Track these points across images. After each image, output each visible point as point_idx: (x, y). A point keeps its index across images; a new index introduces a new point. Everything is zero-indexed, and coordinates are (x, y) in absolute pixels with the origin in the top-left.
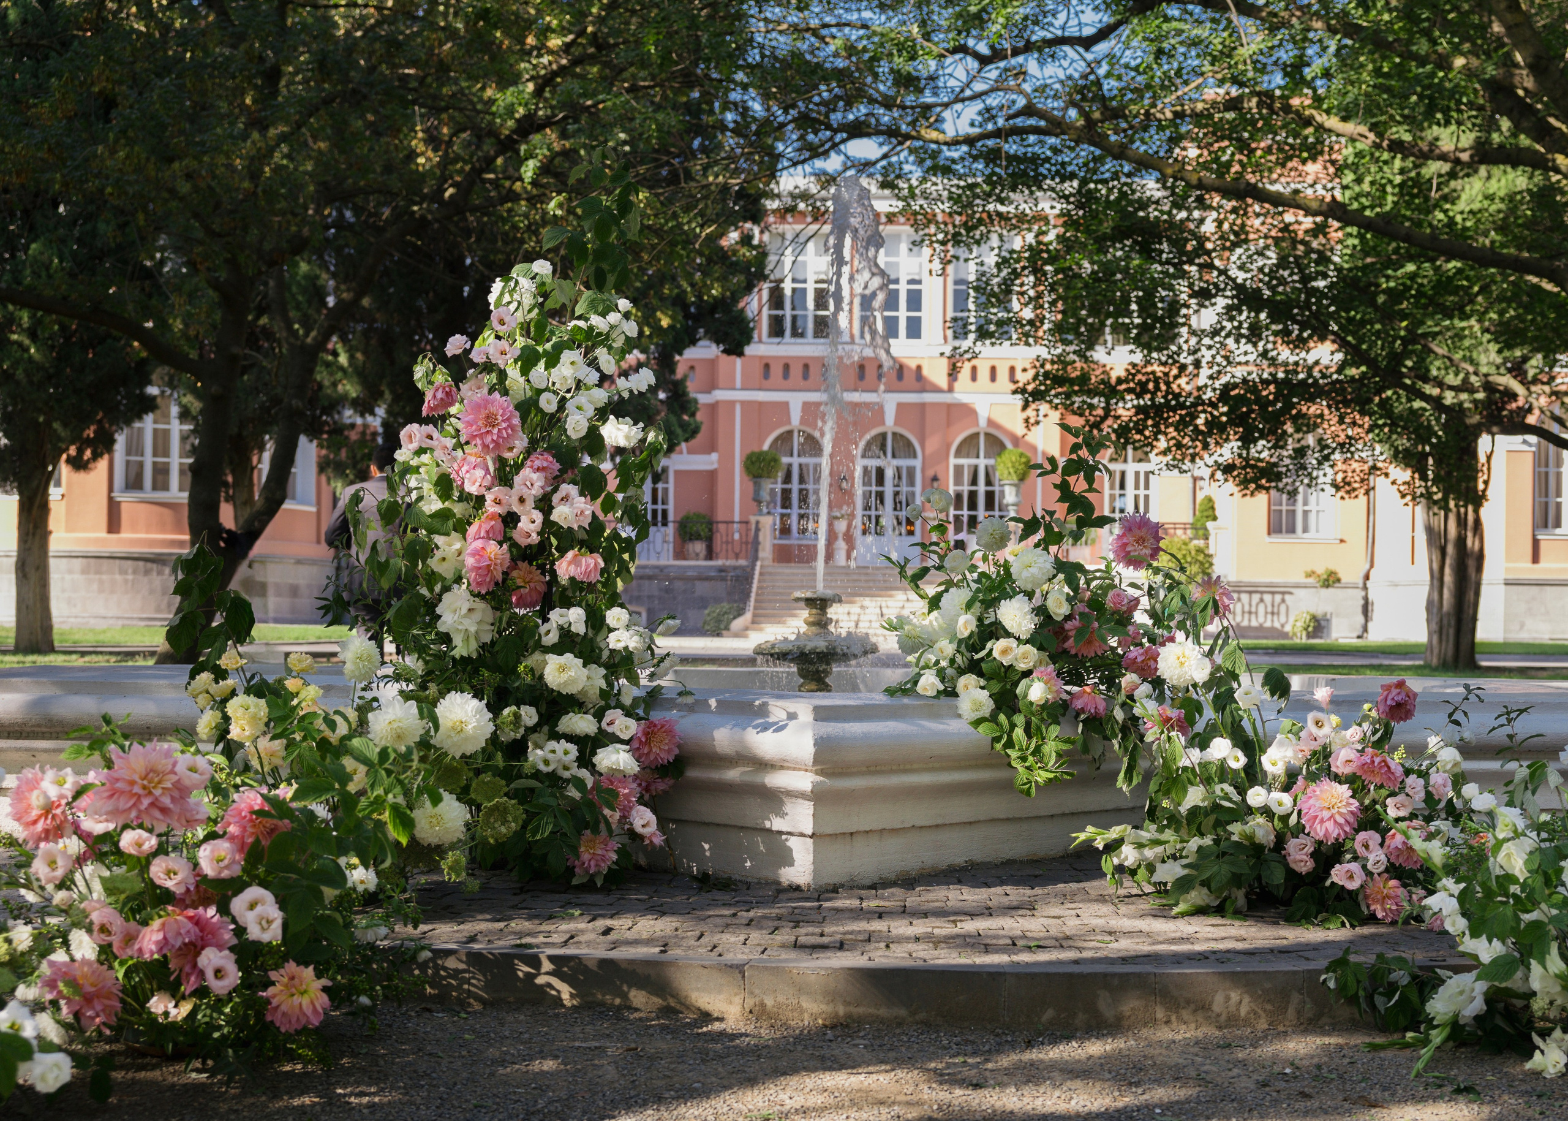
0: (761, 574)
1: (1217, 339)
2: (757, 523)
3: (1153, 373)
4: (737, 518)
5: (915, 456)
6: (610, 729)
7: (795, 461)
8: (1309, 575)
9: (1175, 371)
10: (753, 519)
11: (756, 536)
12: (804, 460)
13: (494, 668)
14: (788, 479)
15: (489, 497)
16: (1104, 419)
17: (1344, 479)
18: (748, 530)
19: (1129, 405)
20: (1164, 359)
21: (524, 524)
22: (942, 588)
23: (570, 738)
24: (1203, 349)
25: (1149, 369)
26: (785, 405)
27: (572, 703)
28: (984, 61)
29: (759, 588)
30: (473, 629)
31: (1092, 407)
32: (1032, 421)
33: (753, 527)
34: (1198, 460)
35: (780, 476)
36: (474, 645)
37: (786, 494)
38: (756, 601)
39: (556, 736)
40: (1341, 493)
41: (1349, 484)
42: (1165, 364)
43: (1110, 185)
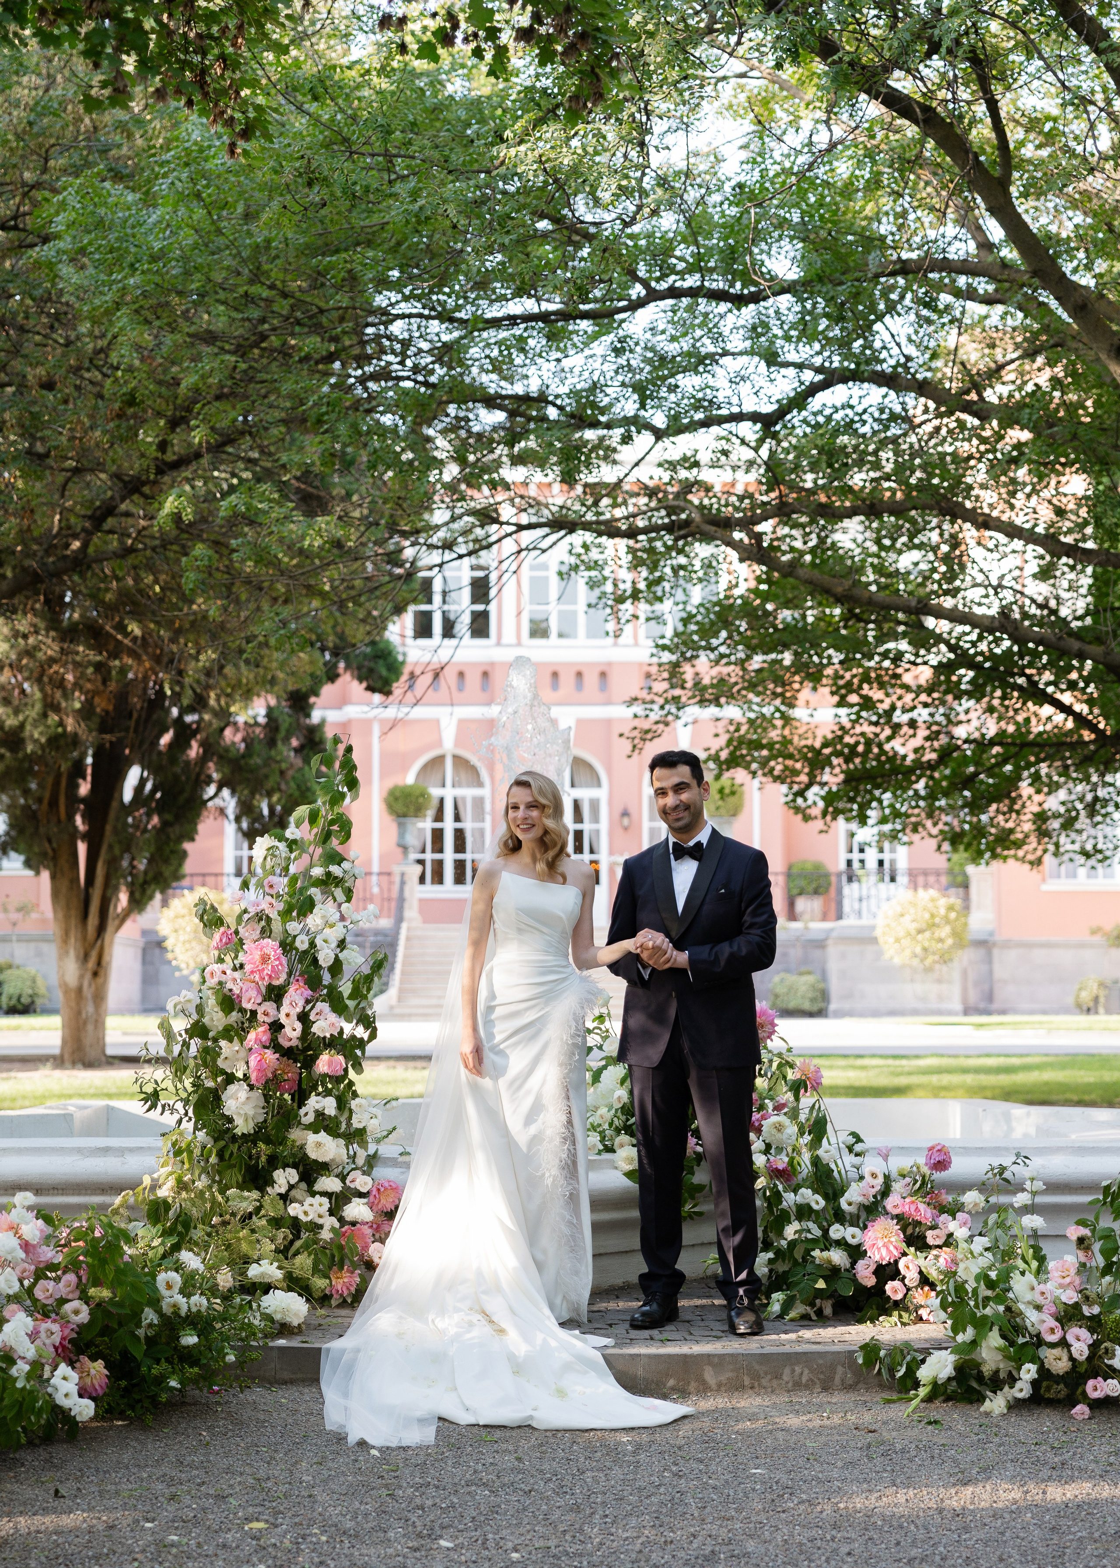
0: (408, 939)
1: (936, 695)
2: (403, 875)
3: (863, 734)
4: (375, 868)
5: (599, 785)
6: (352, 1186)
7: (449, 794)
8: (1094, 932)
9: (888, 732)
10: (397, 870)
11: (402, 890)
12: (460, 792)
13: (268, 1142)
14: (439, 816)
15: (260, 1011)
16: (809, 786)
17: (1095, 846)
18: (391, 883)
19: (837, 770)
20: (874, 718)
21: (288, 1030)
22: (603, 1063)
23: (324, 1194)
24: (920, 706)
25: (858, 729)
26: (436, 723)
27: (324, 1168)
28: (659, 434)
29: (406, 956)
30: (251, 1113)
31: (795, 773)
32: (727, 791)
33: (397, 879)
34: (920, 829)
35: (430, 813)
36: (251, 1125)
37: (438, 836)
38: (403, 973)
39: (313, 1194)
40: (1092, 862)
41: (1100, 852)
42: (876, 724)
43: (808, 530)
